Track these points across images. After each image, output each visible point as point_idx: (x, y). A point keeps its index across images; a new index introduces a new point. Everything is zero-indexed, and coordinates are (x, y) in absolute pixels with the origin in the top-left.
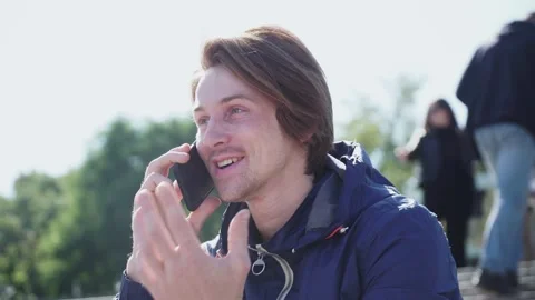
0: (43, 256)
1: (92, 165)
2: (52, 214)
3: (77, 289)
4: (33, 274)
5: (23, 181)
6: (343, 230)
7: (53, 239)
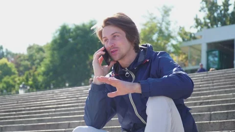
3: (52, 86)
6: (148, 60)
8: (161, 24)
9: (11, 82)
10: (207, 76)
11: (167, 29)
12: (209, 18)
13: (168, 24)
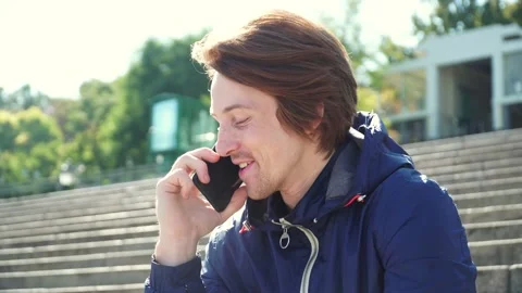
0: (104, 139)
1: (133, 73)
2: (108, 109)
3: (130, 163)
4: (97, 152)
5: (85, 87)
6: (360, 199)
7: (110, 127)
8: (344, 30)
9: (50, 156)
10: (463, 148)
11: (356, 39)
12: (440, 15)
13: (358, 29)
